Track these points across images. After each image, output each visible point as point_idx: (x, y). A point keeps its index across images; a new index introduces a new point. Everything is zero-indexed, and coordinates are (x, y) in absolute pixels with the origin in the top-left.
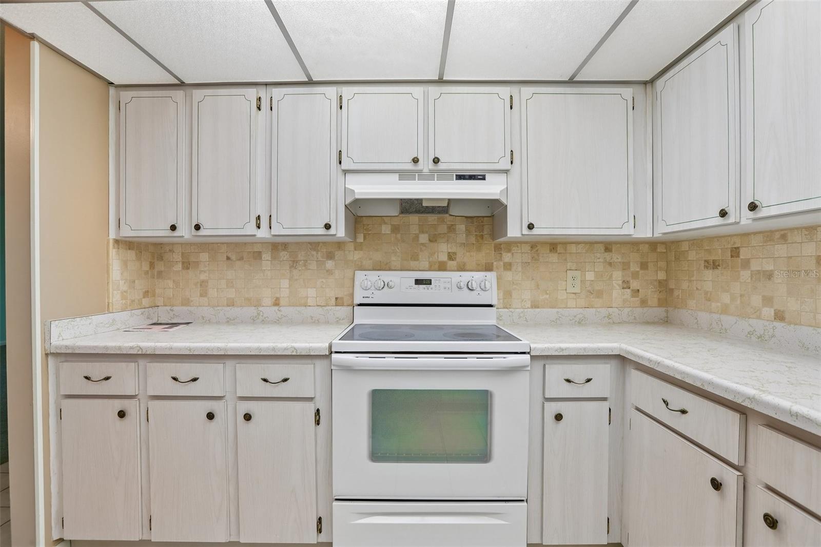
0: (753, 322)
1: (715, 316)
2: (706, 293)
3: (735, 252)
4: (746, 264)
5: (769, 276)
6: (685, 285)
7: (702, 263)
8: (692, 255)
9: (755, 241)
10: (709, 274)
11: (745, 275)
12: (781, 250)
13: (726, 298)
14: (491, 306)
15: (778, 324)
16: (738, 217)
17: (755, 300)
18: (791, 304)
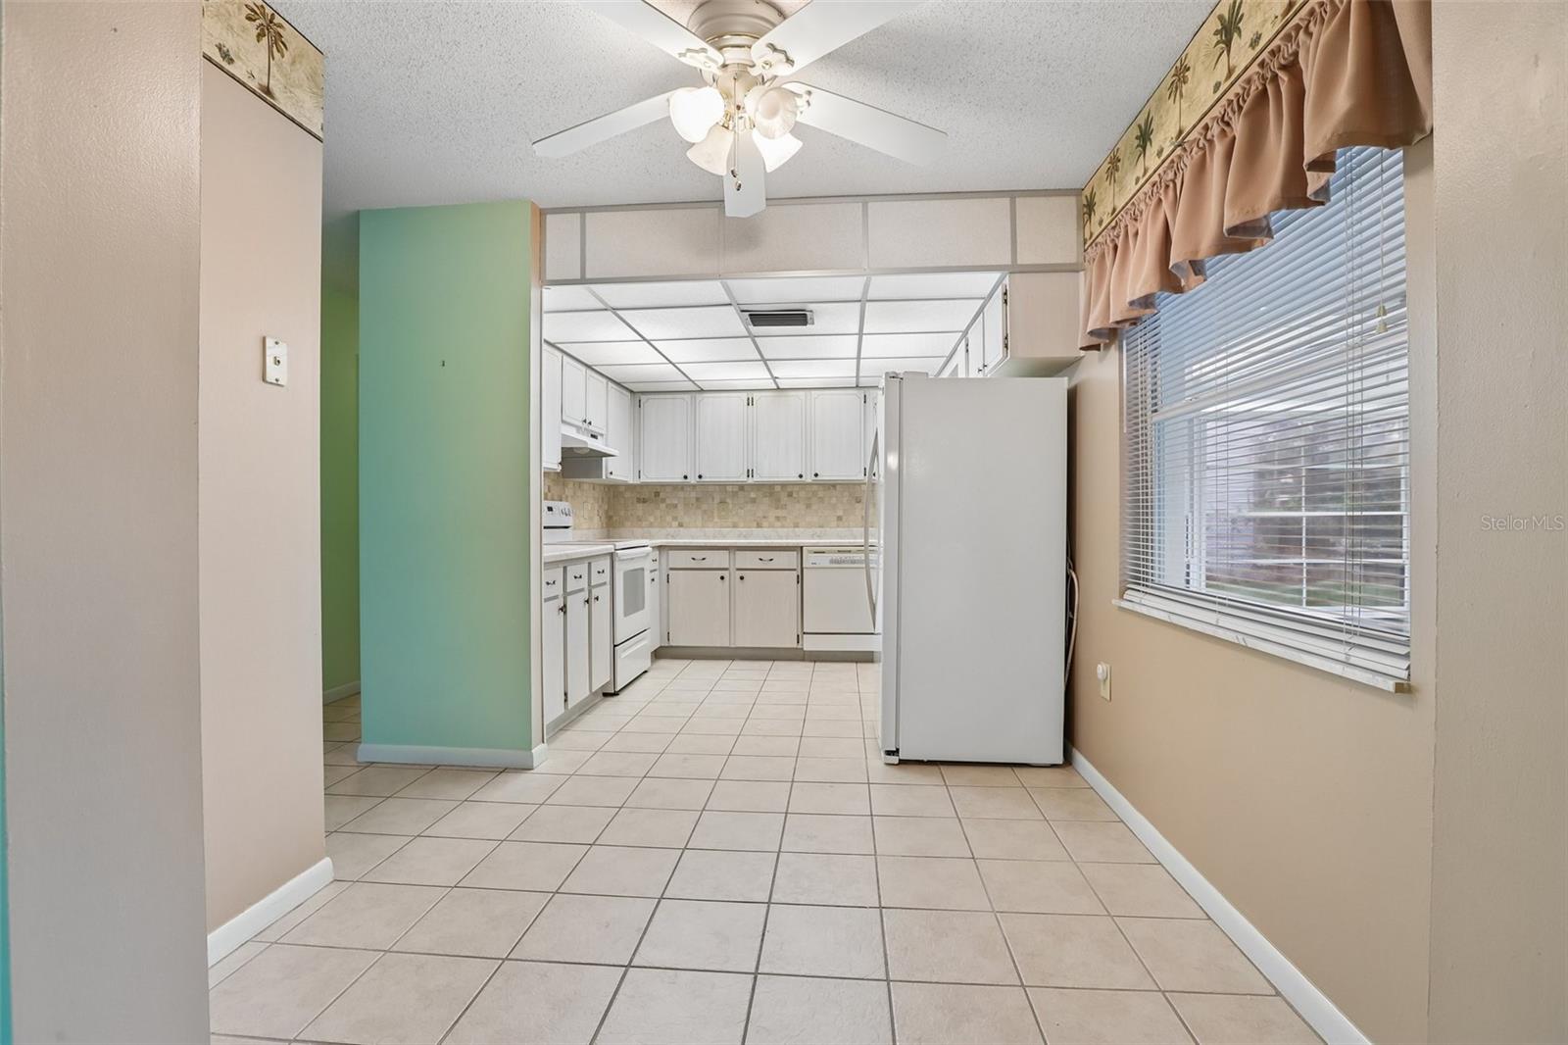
0: (669, 529)
1: (646, 529)
2: (638, 517)
3: (657, 494)
4: (663, 501)
5: (676, 506)
6: (622, 513)
7: (635, 500)
8: (628, 495)
9: (668, 489)
10: (640, 506)
11: (663, 506)
12: (681, 494)
13: (652, 519)
14: (567, 527)
15: (681, 529)
16: (693, 480)
17: (669, 518)
18: (686, 520)
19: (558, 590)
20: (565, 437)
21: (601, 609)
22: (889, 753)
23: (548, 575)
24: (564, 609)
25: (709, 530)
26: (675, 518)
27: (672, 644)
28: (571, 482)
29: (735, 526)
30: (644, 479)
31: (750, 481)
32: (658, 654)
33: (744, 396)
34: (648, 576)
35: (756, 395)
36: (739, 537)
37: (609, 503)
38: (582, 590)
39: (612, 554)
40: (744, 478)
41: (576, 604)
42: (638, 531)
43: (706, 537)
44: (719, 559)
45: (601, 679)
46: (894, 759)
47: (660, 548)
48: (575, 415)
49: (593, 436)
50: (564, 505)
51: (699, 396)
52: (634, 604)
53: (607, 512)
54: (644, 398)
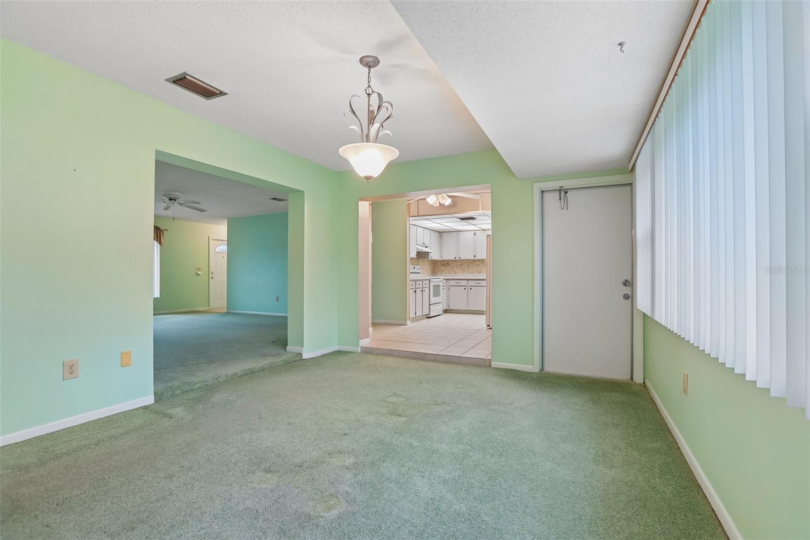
0: (450, 274)
1: (444, 274)
2: (442, 270)
3: (448, 263)
4: (450, 265)
5: (453, 267)
7: (441, 265)
8: (439, 263)
9: (451, 262)
10: (443, 267)
11: (450, 267)
12: (455, 263)
13: (446, 271)
14: (419, 273)
16: (458, 259)
17: (452, 271)
18: (457, 271)
19: (414, 287)
20: (417, 248)
21: (426, 293)
22: (488, 326)
23: (411, 283)
24: (415, 291)
25: (463, 275)
26: (453, 271)
27: (450, 308)
28: (421, 260)
29: (472, 273)
30: (443, 259)
31: (475, 259)
32: (446, 311)
33: (473, 232)
34: (441, 288)
35: (477, 232)
36: (473, 276)
37: (433, 266)
38: (420, 288)
39: (429, 280)
40: (473, 258)
41: (418, 291)
42: (442, 274)
43: (463, 276)
44: (464, 283)
45: (426, 312)
46: (489, 327)
47: (447, 279)
48: (420, 241)
49: (426, 247)
50: (419, 267)
51: (459, 233)
52: (437, 294)
53: (433, 269)
54: (443, 234)
